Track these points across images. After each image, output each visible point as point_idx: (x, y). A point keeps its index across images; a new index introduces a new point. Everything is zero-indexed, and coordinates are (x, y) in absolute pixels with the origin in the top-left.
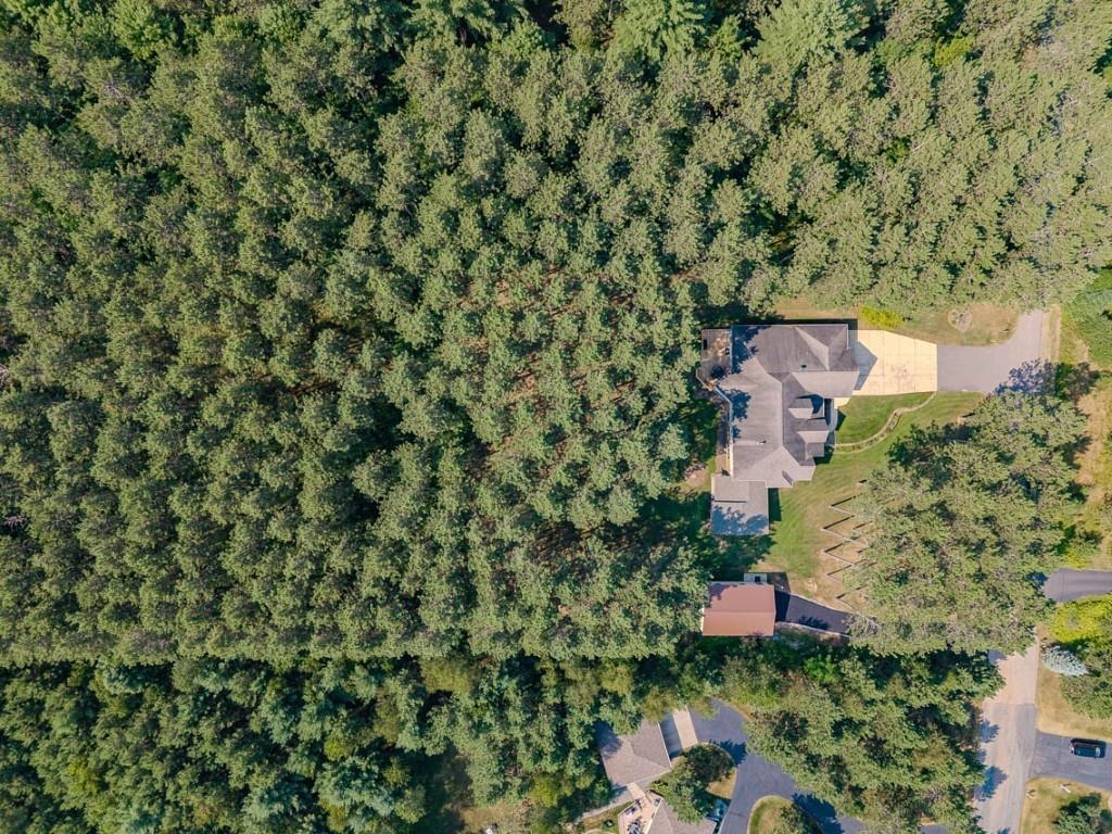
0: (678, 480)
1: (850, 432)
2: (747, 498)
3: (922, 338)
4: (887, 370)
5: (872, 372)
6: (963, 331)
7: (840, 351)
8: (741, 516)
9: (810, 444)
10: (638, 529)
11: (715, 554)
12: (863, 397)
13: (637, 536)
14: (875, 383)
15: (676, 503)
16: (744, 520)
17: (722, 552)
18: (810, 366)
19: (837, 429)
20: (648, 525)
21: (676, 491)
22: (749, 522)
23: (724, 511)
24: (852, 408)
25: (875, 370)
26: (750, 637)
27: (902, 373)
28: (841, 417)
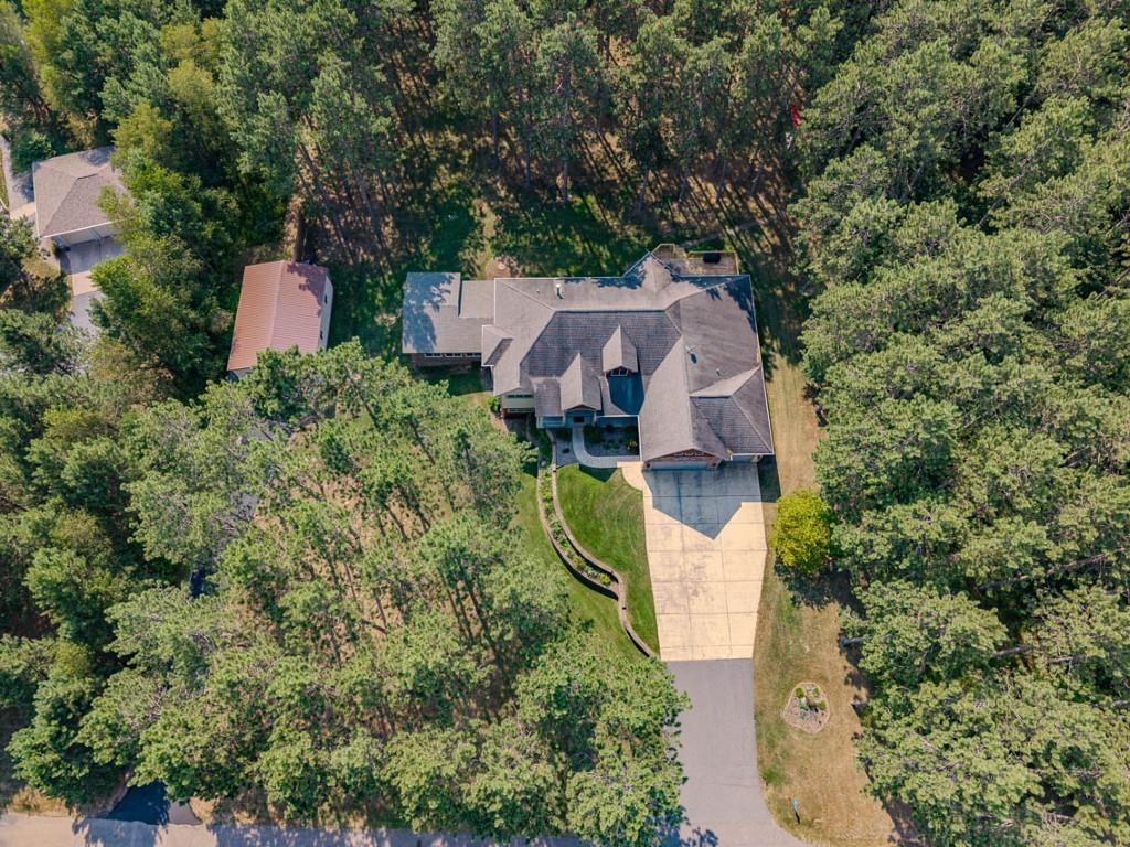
0: (496, 247)
1: (577, 490)
2: (464, 315)
3: (761, 626)
4: (695, 558)
5: (686, 528)
6: (783, 715)
7: (726, 431)
8: (436, 307)
9: (558, 388)
10: (421, 202)
11: (375, 310)
12: (640, 512)
13: (412, 202)
14: (668, 535)
15: (460, 247)
16: (428, 310)
17: (378, 320)
18: (695, 370)
19: (583, 469)
20: (427, 214)
21: (479, 246)
22: (426, 319)
23: (444, 286)
24: (620, 493)
25: (693, 536)
26: (232, 326)
27: (692, 587)
28: (603, 474)
